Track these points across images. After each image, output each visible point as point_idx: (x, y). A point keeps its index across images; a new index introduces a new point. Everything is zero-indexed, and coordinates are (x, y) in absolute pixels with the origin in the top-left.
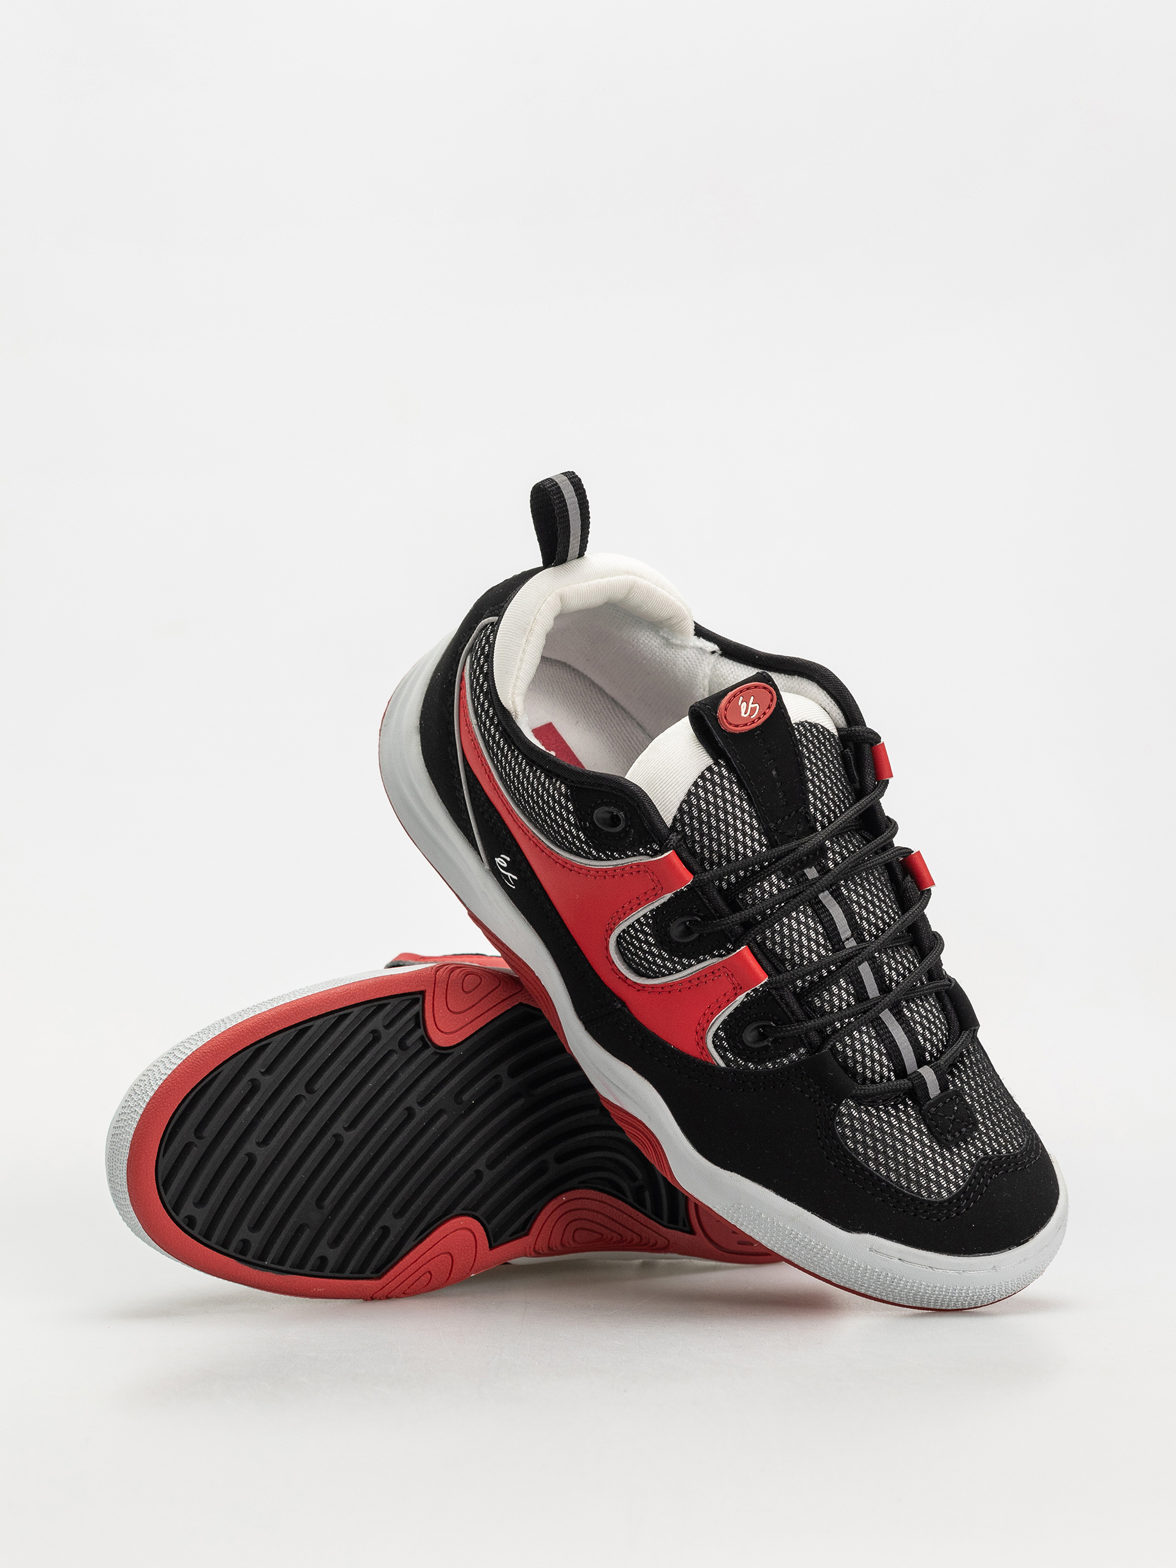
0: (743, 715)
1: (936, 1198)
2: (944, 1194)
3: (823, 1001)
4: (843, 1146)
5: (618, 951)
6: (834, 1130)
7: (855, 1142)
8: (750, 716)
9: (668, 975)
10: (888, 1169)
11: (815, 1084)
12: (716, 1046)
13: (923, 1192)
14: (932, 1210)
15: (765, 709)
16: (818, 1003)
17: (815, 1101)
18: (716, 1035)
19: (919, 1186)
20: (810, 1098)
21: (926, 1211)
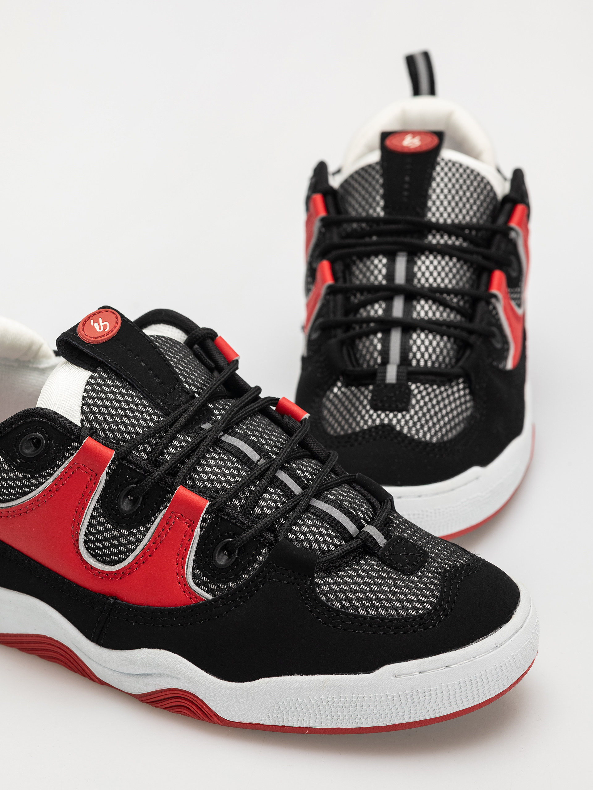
0: (98, 330)
1: (423, 612)
2: (428, 606)
3: (262, 508)
4: (332, 608)
5: (90, 556)
6: (320, 599)
7: (340, 600)
8: (104, 330)
9: (136, 549)
10: (376, 608)
11: (287, 570)
12: (198, 585)
13: (411, 612)
14: (425, 621)
15: (114, 324)
16: (259, 512)
17: (293, 584)
18: (194, 576)
19: (406, 609)
20: (288, 583)
21: (421, 625)
